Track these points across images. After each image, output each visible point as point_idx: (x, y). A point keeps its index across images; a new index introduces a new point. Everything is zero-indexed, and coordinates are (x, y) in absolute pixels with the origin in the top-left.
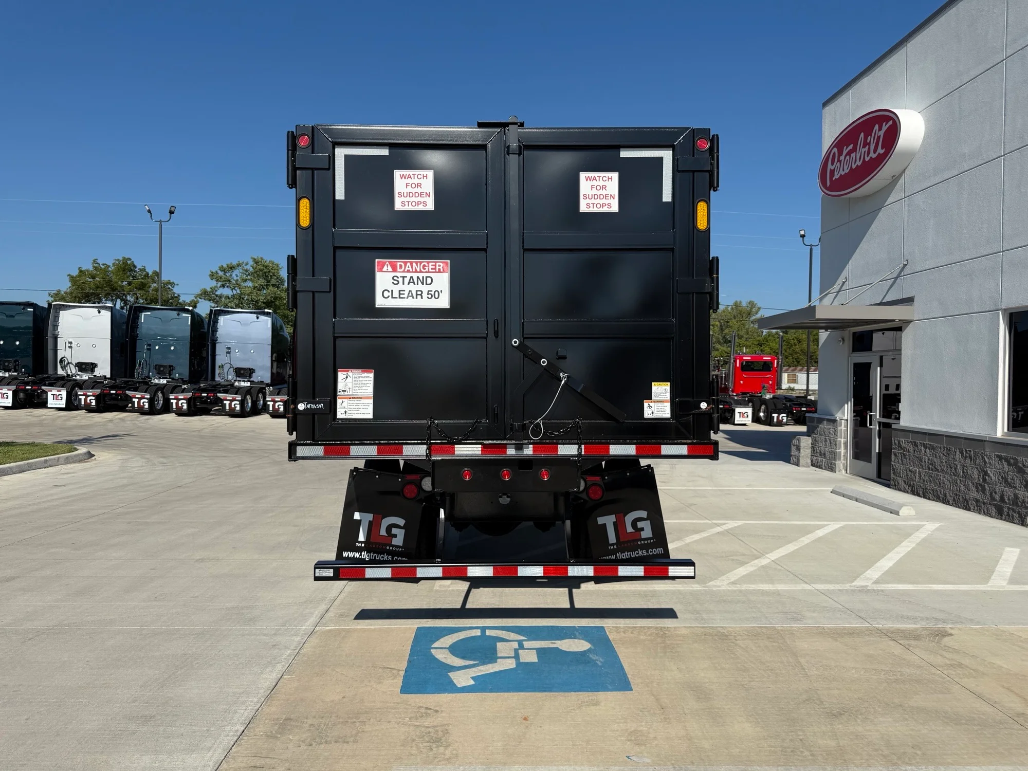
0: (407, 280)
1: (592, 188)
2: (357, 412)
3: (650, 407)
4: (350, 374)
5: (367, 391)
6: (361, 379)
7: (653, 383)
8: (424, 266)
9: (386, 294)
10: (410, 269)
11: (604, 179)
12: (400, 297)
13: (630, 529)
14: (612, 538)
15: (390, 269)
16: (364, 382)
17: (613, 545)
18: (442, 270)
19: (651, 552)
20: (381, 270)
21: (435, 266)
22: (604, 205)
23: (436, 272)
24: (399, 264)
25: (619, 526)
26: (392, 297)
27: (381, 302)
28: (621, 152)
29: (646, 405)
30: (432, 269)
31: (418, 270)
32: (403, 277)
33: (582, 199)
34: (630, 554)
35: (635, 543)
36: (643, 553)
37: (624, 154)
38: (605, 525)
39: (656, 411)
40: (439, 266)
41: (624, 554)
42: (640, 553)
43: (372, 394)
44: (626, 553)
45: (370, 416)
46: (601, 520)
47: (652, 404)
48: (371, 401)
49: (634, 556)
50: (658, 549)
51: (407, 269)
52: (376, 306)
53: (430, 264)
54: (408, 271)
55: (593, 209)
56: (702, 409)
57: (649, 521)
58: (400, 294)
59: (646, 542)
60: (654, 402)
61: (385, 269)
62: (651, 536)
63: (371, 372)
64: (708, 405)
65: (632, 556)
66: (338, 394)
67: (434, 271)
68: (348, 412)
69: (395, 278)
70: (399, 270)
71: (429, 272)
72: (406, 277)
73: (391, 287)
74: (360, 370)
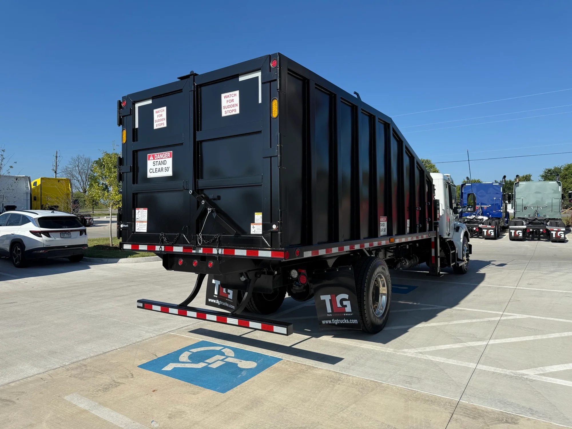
0: (158, 163)
1: (227, 102)
2: (142, 229)
3: (254, 227)
4: (140, 210)
5: (145, 219)
6: (143, 213)
7: (255, 213)
8: (164, 155)
9: (151, 171)
10: (159, 157)
11: (233, 95)
12: (156, 172)
13: (339, 305)
14: (329, 310)
15: (152, 159)
16: (144, 214)
17: (330, 313)
18: (169, 157)
19: (351, 321)
20: (149, 160)
21: (167, 154)
22: (233, 110)
23: (167, 158)
24: (155, 155)
25: (333, 302)
26: (153, 172)
27: (150, 175)
28: (239, 78)
29: (252, 226)
30: (166, 156)
31: (162, 158)
32: (157, 162)
33: (223, 109)
34: (340, 321)
35: (342, 314)
36: (347, 322)
37: (241, 79)
38: (324, 301)
39: (256, 230)
40: (169, 154)
41: (336, 320)
42: (345, 321)
43: (147, 220)
44: (337, 320)
45: (146, 231)
46: (322, 297)
47: (255, 226)
48: (146, 223)
49: (342, 322)
50: (355, 320)
51: (158, 157)
52: (148, 177)
53: (166, 154)
54: (159, 159)
55: (228, 114)
56: (274, 229)
57: (349, 301)
58: (156, 170)
59: (348, 314)
60: (256, 224)
61: (150, 159)
62: (351, 311)
63: (146, 209)
64: (277, 226)
65: (341, 323)
66: (136, 220)
67: (167, 157)
68: (139, 229)
69: (154, 163)
70: (155, 158)
71: (165, 158)
72: (158, 161)
73: (153, 167)
74: (143, 209)
